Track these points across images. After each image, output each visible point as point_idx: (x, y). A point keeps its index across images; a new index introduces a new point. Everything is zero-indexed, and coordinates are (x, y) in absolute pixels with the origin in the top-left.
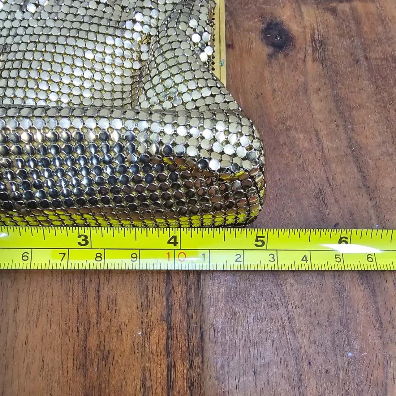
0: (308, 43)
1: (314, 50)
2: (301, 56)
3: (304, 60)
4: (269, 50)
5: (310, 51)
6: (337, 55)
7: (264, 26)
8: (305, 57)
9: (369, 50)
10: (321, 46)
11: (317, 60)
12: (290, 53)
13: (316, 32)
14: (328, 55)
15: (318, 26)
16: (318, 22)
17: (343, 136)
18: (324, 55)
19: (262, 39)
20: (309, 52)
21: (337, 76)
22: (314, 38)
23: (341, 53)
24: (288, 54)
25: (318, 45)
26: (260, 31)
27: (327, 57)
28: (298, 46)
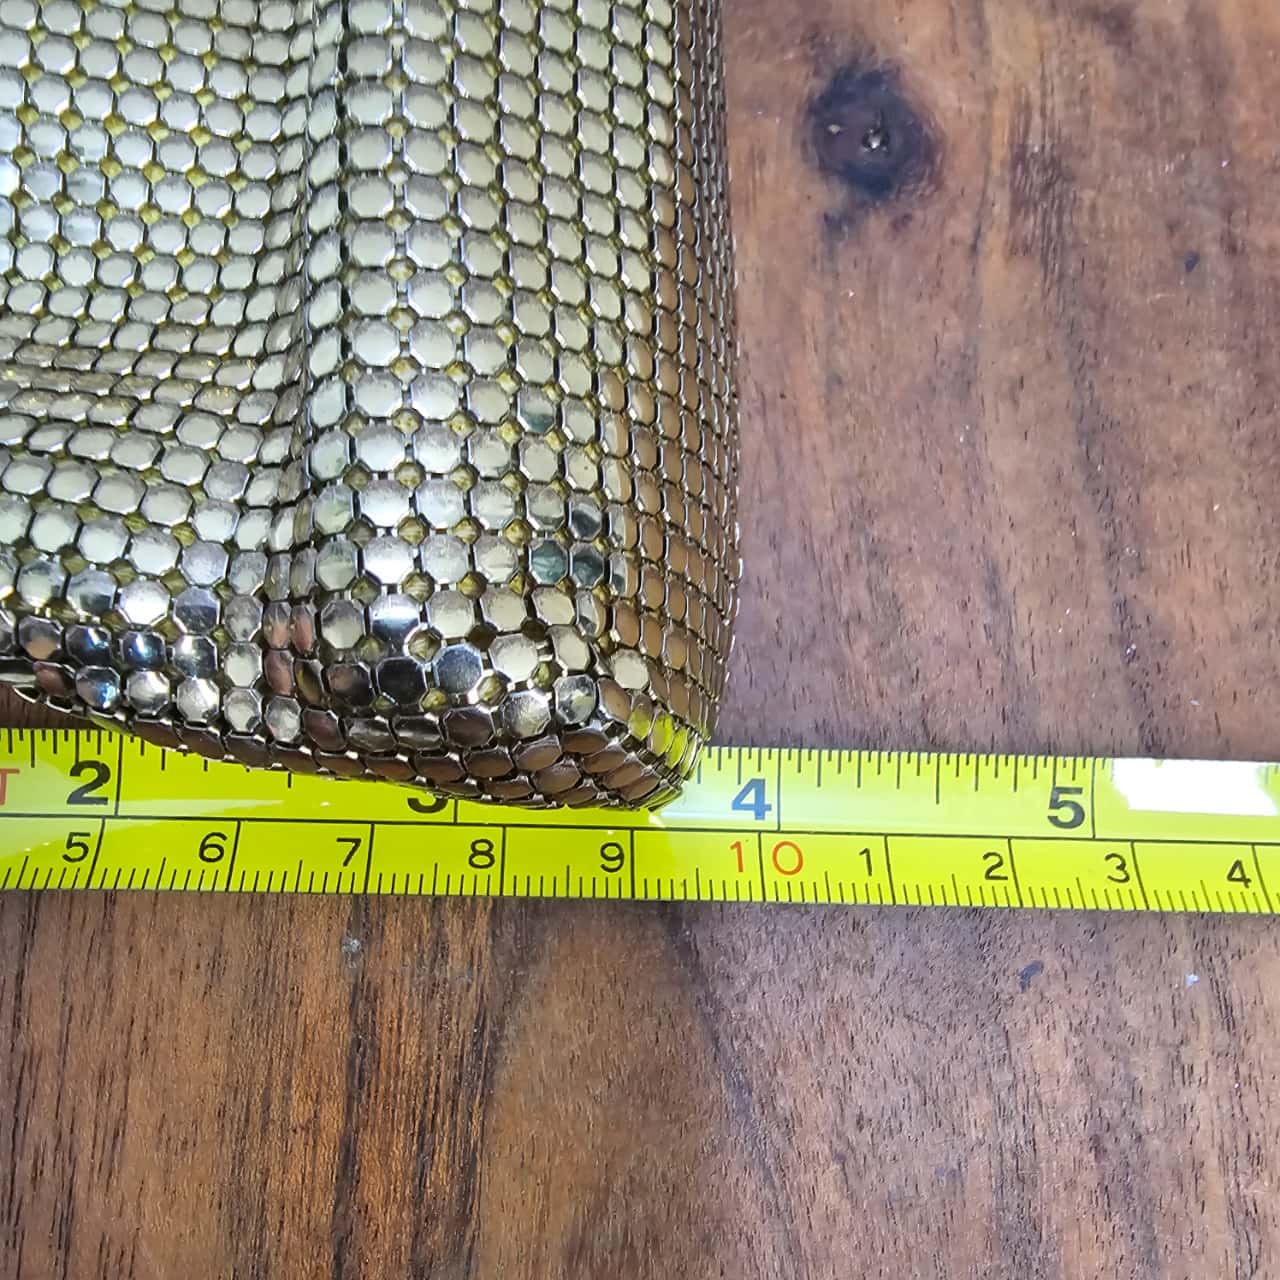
0: (996, 169)
1: (1020, 204)
2: (961, 227)
3: (974, 248)
4: (831, 196)
5: (1001, 208)
6: (1110, 227)
7: (819, 85)
8: (978, 234)
9: (1245, 213)
10: (1049, 185)
11: (1027, 250)
12: (918, 214)
13: (1037, 120)
14: (1075, 230)
15: (1044, 95)
16: (1047, 73)
17: (1099, 592)
18: (1059, 228)
19: (804, 145)
20: (996, 209)
21: (1100, 323)
22: (1024, 147)
23: (1126, 223)
24: (908, 217)
25: (1037, 179)
26: (799, 110)
27: (1069, 239)
28: (952, 184)
